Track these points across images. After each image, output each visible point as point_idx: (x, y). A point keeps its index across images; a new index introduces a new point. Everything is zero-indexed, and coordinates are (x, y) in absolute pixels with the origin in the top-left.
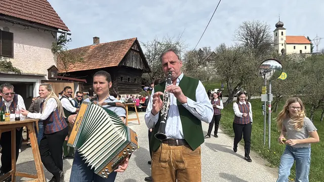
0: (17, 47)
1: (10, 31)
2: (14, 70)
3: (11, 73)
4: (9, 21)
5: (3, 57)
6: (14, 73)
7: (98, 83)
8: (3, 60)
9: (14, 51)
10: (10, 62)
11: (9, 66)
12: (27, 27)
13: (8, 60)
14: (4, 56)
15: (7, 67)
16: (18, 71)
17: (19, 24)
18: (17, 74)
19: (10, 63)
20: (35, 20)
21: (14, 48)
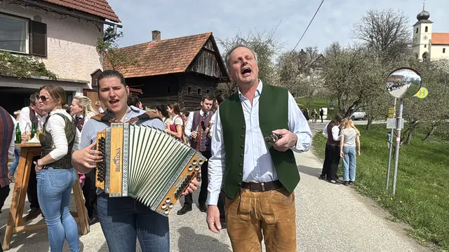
0: (52, 43)
1: (43, 22)
2: (47, 74)
3: (44, 78)
4: (42, 8)
5: (33, 57)
6: (48, 78)
7: (111, 89)
8: (34, 61)
9: (48, 48)
10: (42, 63)
11: (41, 69)
12: (64, 16)
13: (40, 61)
14: (35, 56)
15: (40, 70)
16: (54, 76)
17: (54, 11)
18: (51, 79)
19: (42, 65)
20: (74, 7)
21: (48, 44)
